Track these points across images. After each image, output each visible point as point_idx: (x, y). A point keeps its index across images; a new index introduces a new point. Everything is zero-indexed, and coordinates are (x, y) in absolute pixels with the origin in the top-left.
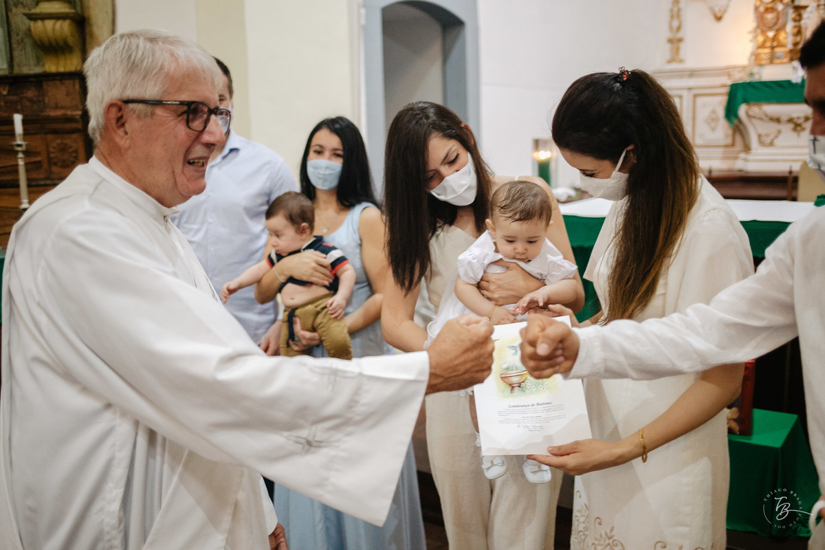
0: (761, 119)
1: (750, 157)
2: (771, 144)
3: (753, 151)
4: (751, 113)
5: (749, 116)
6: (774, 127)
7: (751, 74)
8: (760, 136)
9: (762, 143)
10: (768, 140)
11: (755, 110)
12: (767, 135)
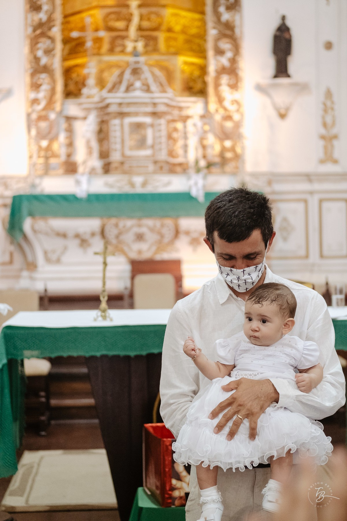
0: (47, 234)
1: (37, 275)
2: (58, 261)
3: (40, 269)
4: (37, 227)
5: (35, 231)
6: (59, 242)
7: (33, 186)
8: (46, 253)
9: (48, 260)
10: (54, 257)
11: (41, 224)
12: (54, 251)
